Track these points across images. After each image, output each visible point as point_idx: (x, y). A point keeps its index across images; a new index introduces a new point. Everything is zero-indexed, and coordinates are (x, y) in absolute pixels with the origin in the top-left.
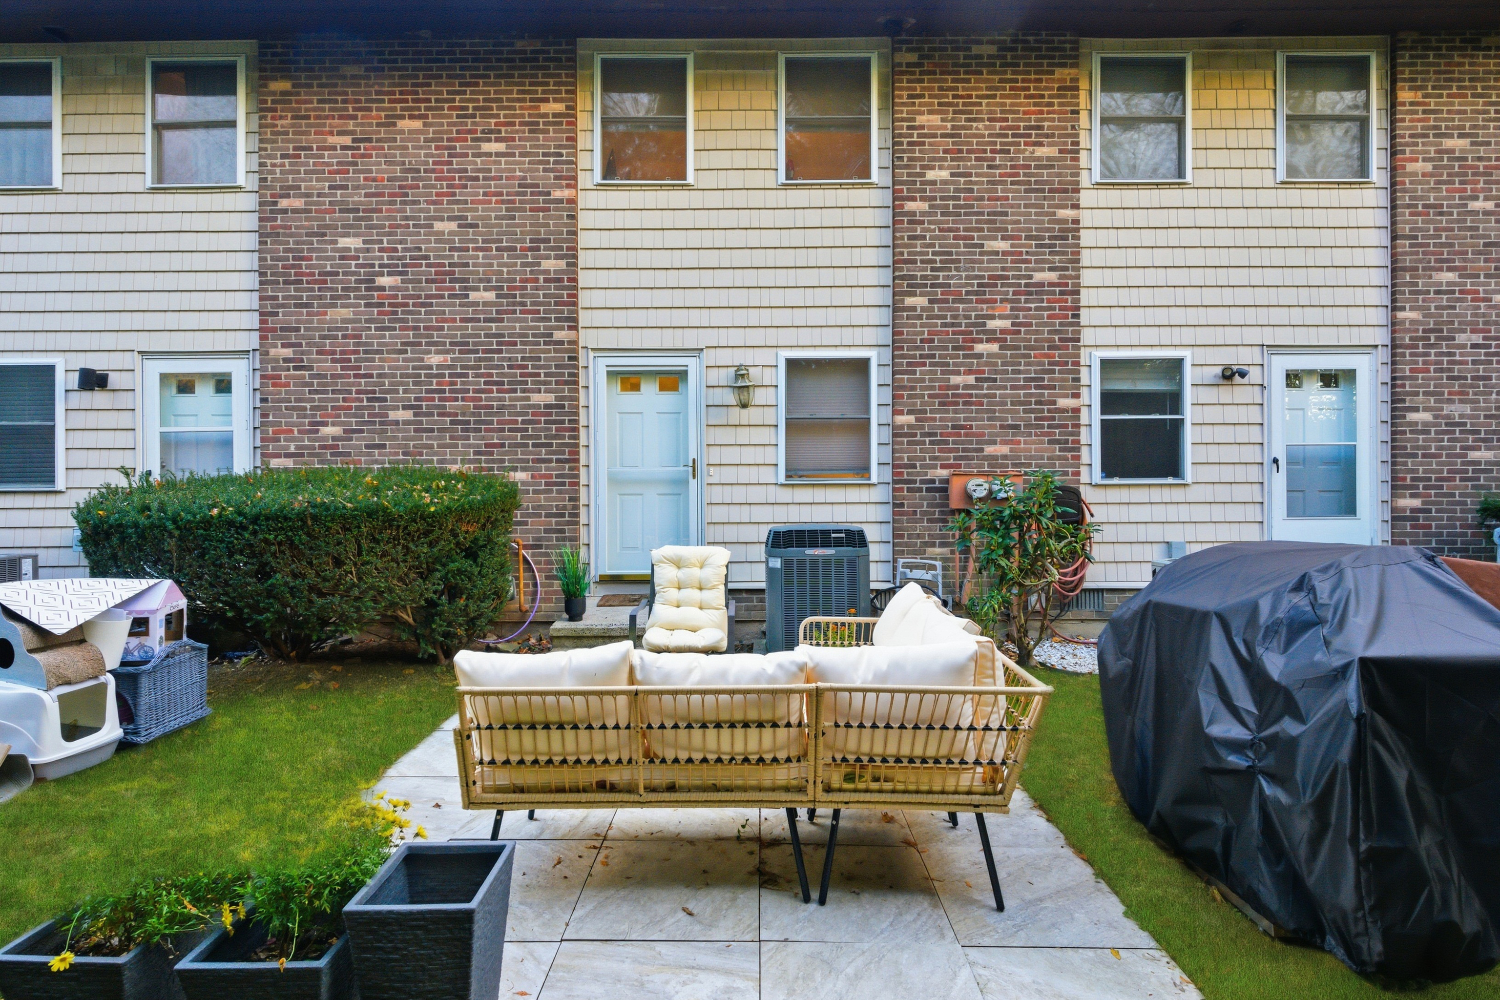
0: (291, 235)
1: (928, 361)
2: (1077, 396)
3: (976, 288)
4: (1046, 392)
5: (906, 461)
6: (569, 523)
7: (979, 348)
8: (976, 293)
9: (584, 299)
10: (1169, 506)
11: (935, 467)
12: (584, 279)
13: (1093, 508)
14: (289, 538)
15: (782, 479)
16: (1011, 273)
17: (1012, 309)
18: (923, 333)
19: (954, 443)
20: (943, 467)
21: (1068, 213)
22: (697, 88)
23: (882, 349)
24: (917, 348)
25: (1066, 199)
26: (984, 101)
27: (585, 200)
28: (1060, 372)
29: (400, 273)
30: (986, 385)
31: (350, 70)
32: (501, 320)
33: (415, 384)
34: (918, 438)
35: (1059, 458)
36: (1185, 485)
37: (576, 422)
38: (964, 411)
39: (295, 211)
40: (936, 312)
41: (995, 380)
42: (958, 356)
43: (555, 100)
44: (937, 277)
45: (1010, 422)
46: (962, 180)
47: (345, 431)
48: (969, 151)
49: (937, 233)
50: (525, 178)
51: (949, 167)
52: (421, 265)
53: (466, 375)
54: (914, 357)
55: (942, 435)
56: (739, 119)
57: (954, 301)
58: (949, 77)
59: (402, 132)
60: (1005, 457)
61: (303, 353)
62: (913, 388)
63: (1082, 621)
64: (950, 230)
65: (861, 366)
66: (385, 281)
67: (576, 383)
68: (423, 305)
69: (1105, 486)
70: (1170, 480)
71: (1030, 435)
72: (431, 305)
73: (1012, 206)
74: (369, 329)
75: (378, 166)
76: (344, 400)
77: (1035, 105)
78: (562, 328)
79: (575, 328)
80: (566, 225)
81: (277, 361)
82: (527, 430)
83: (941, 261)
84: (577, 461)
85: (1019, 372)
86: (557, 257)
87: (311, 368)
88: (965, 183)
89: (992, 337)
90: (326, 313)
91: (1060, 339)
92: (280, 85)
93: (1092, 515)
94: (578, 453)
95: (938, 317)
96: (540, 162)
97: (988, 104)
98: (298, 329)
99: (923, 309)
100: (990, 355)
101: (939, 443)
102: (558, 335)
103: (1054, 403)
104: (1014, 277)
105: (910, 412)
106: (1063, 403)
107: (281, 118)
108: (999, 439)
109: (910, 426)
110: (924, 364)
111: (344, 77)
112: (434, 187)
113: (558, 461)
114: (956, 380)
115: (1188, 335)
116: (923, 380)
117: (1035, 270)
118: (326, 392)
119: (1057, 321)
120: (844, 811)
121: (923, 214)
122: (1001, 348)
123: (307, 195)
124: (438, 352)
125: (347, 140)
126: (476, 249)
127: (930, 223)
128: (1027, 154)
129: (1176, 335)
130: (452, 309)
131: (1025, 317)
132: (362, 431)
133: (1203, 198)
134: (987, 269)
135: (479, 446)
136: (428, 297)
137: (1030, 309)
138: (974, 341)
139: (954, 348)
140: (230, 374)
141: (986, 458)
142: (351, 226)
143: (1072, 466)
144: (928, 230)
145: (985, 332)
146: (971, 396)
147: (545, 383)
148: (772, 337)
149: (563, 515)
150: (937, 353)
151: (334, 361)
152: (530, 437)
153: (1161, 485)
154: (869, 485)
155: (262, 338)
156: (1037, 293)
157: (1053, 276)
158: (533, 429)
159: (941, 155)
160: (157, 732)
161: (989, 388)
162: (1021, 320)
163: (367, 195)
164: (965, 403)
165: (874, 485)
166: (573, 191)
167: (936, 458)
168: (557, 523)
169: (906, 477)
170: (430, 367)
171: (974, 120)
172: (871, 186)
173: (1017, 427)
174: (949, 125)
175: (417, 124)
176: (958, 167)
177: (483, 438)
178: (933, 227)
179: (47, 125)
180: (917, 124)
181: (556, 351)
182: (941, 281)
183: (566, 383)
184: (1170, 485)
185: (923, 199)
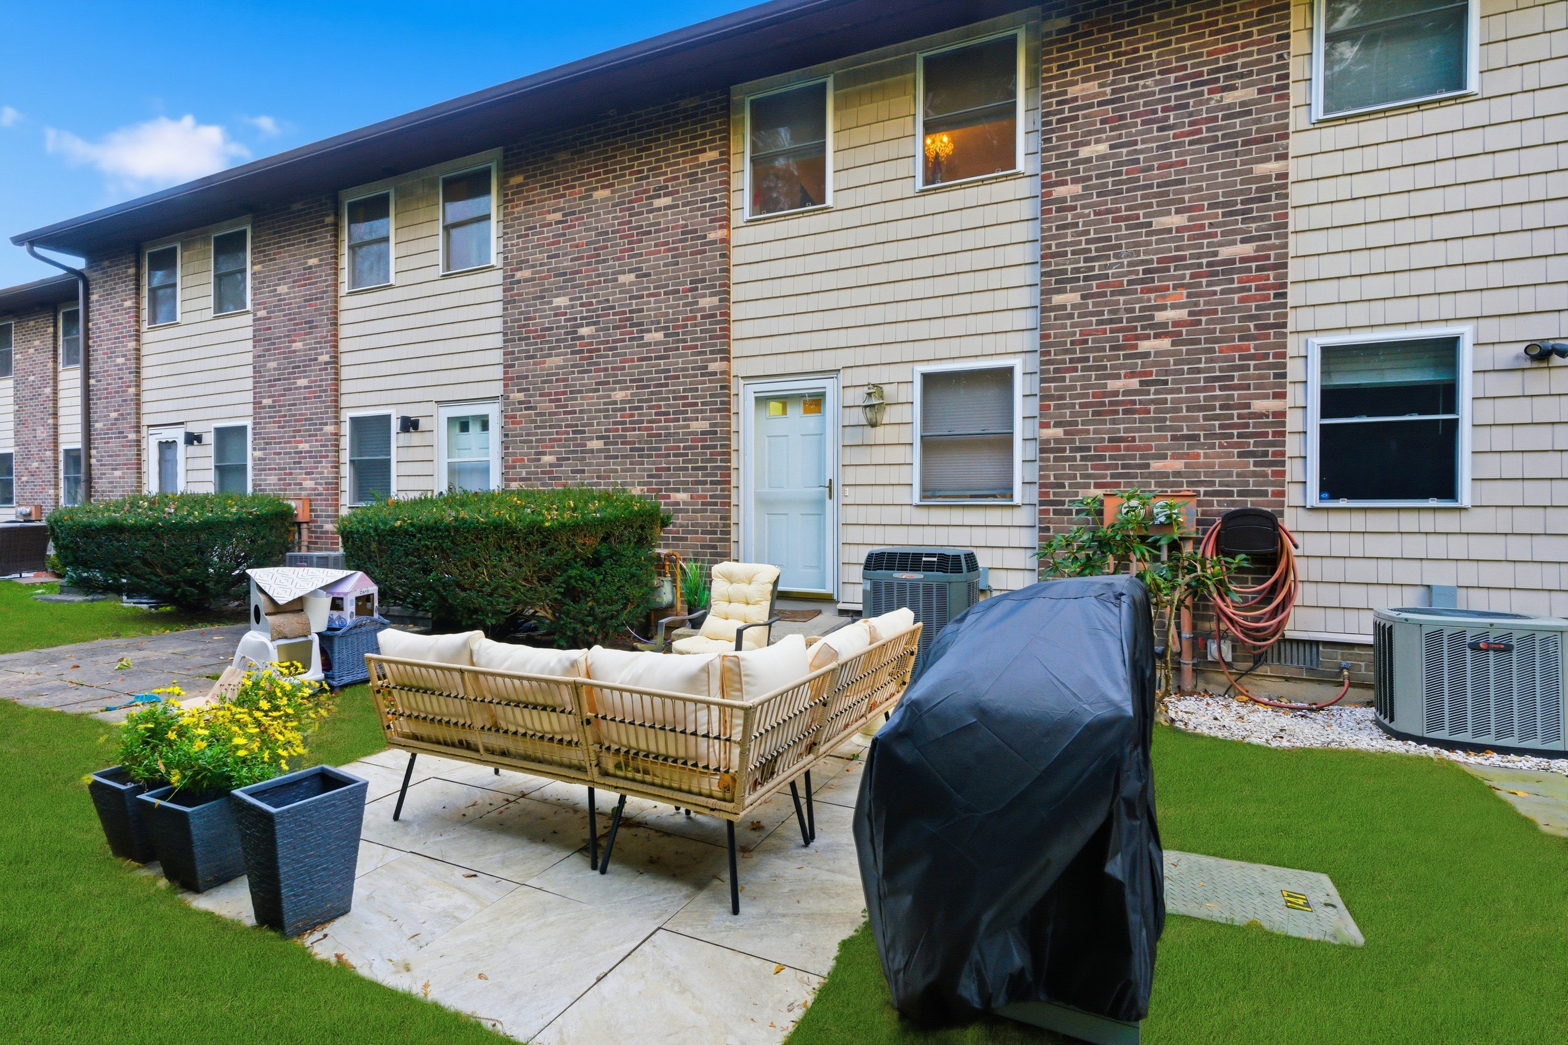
0: (523, 301)
1: (1079, 366)
2: (1282, 396)
3: (1141, 276)
4: (1236, 393)
5: (1052, 479)
6: (720, 540)
7: (1144, 346)
8: (1142, 281)
9: (736, 330)
10: (1431, 538)
11: (1087, 486)
12: (736, 312)
13: (1297, 538)
14: (440, 545)
15: (916, 500)
16: (1187, 253)
17: (1189, 295)
18: (1074, 334)
19: (1112, 458)
20: (1097, 486)
21: (1273, 167)
22: (836, 109)
23: (1028, 355)
24: (1066, 352)
25: (1268, 150)
26: (1154, 53)
27: (736, 237)
28: (1256, 367)
29: (595, 323)
30: (1153, 389)
31: (562, 156)
32: (668, 357)
33: (605, 417)
34: (1067, 453)
35: (1254, 474)
36: (1460, 509)
37: (729, 446)
38: (1123, 421)
39: (526, 280)
40: (1091, 308)
41: (1165, 382)
42: (1117, 357)
43: (711, 149)
44: (1092, 269)
45: (1185, 432)
46: (1124, 150)
47: (558, 459)
48: (1133, 116)
49: (1092, 217)
50: (686, 226)
51: (1107, 140)
52: (608, 315)
53: (641, 408)
54: (1063, 362)
55: (1096, 449)
56: (877, 131)
57: (1113, 294)
58: (1109, 34)
59: (596, 202)
60: (1177, 474)
61: (531, 396)
62: (1062, 397)
63: (1287, 679)
64: (1108, 212)
65: (1004, 376)
66: (584, 331)
67: (729, 410)
68: (611, 349)
69: (1328, 509)
70: (1433, 503)
71: (1213, 446)
72: (616, 348)
73: (1191, 171)
74: (573, 373)
75: (580, 235)
76: (557, 433)
77: (1225, 40)
78: (715, 360)
79: (728, 359)
80: (719, 264)
81: (514, 404)
82: (687, 455)
83: (1097, 250)
84: (729, 482)
85: (1199, 371)
86: (712, 295)
87: (535, 408)
88: (1128, 154)
89: (1161, 331)
90: (544, 362)
91: (1257, 327)
92: (518, 179)
93: (1296, 546)
94: (729, 475)
95: (1092, 314)
96: (699, 209)
97: (1158, 55)
98: (527, 377)
99: (1074, 306)
100: (1158, 353)
101: (1092, 458)
102: (713, 367)
103: (1248, 406)
104: (1192, 256)
105: (1057, 425)
106: (1259, 405)
107: (517, 206)
108: (1169, 453)
109: (1057, 441)
110: (1075, 370)
111: (557, 163)
112: (618, 245)
113: (712, 483)
114: (1112, 385)
115: (1468, 305)
116: (1074, 388)
117: (1221, 245)
118: (545, 427)
119: (1253, 305)
120: (629, 798)
121: (1075, 198)
122: (1174, 344)
123: (533, 266)
124: (621, 389)
125: (558, 216)
126: (649, 295)
127: (1083, 207)
128: (1213, 104)
129: (1447, 306)
130: (632, 351)
131: (1206, 303)
132: (568, 459)
133: (1501, 110)
134: (1156, 252)
135: (651, 470)
136: (614, 341)
137: (1215, 293)
138: (1139, 338)
139: (1112, 348)
140: (487, 416)
141: (1152, 475)
142: (561, 288)
143: (1272, 484)
144: (1082, 216)
145: (1151, 327)
146: (1133, 402)
147: (702, 411)
148: (907, 352)
149: (715, 533)
150: (1091, 355)
151: (551, 401)
152: (690, 461)
153: (1419, 509)
154: (1013, 506)
155: (506, 386)
156: (1224, 272)
157: (1248, 249)
158: (692, 454)
159: (1098, 126)
160: (347, 679)
161: (1157, 392)
162: (1202, 307)
163: (572, 260)
164: (1125, 412)
165: (1018, 506)
166: (725, 231)
167: (1089, 476)
168: (711, 540)
169: (1052, 498)
170: (615, 403)
171: (1142, 77)
172: (1017, 176)
173: (1196, 437)
174: (1108, 90)
175: (606, 193)
176: (1120, 137)
177: (654, 463)
178: (1087, 211)
179: (386, 239)
180: (1069, 96)
181: (711, 381)
182: (1097, 272)
183: (719, 410)
184: (1435, 509)
185: (1075, 181)
